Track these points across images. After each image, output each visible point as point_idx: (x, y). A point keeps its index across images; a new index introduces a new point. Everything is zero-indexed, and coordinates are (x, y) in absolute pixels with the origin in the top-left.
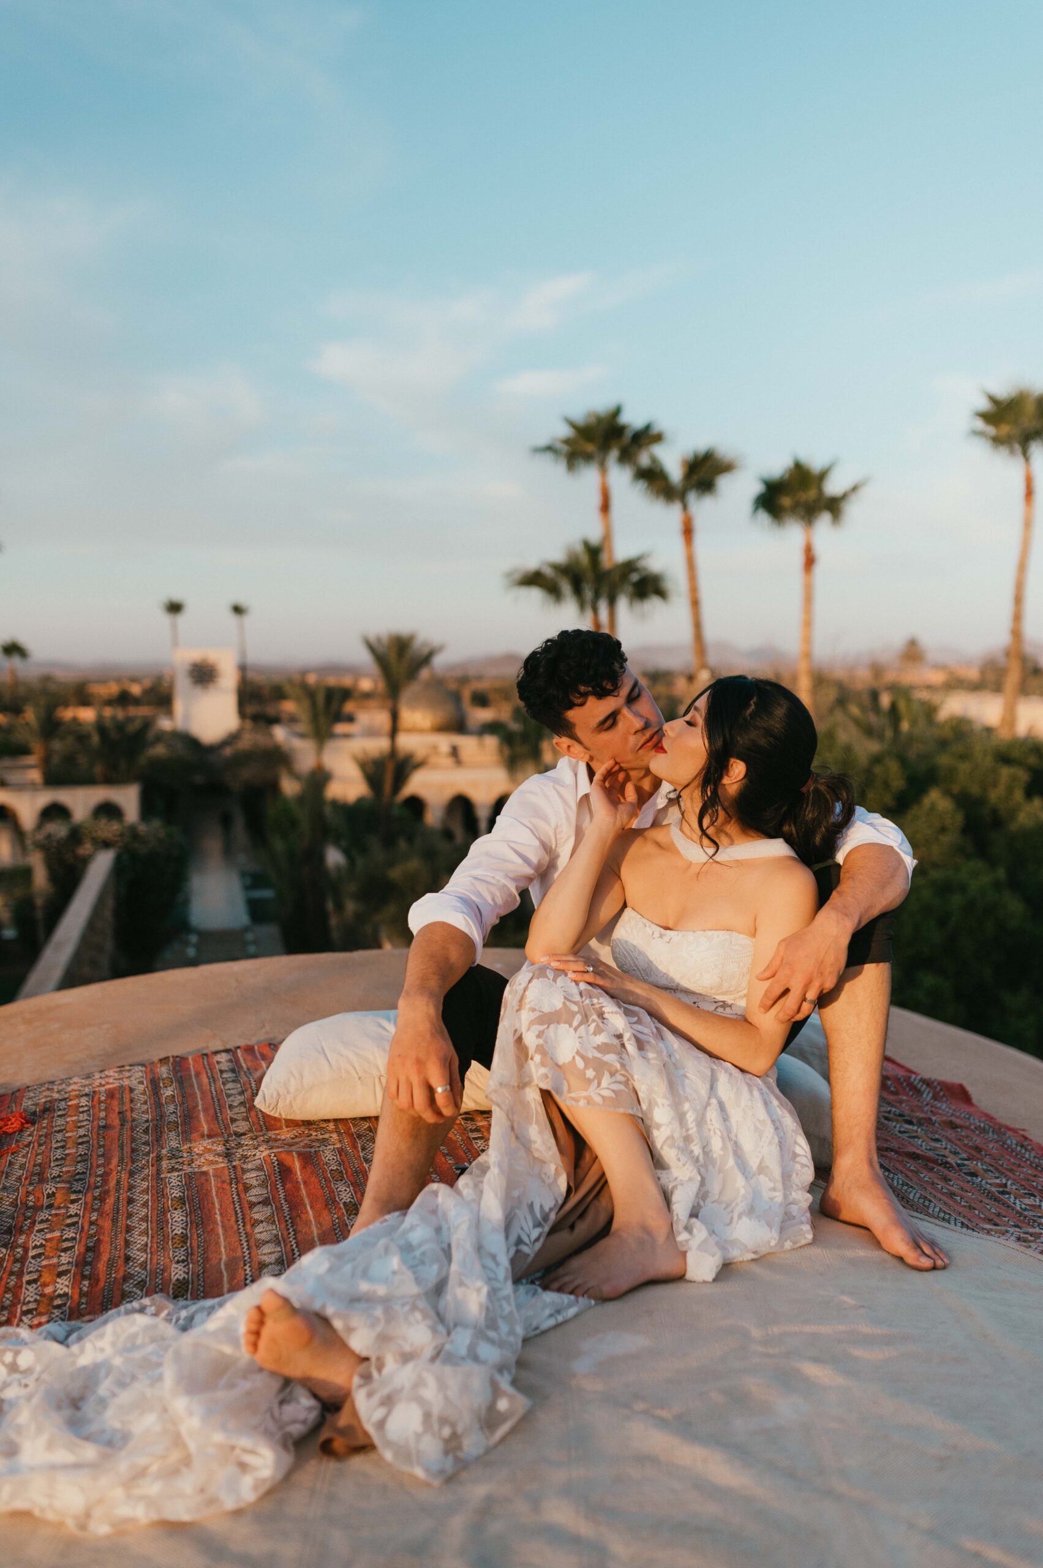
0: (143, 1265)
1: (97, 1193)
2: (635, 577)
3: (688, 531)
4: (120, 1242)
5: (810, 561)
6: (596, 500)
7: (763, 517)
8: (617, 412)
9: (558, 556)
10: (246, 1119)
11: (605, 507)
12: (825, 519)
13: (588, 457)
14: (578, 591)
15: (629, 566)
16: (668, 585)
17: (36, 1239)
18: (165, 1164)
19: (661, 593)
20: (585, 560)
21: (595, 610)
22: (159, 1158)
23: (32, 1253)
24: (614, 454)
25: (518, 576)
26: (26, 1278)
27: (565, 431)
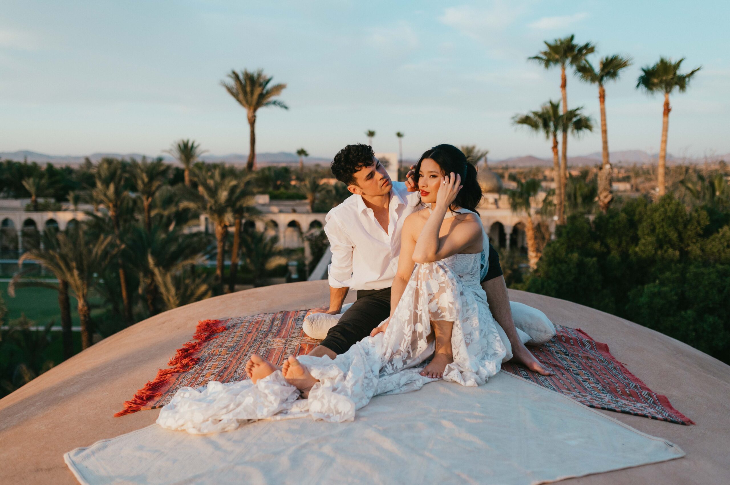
1: (236, 352)
2: (575, 119)
3: (602, 97)
4: (236, 367)
5: (667, 110)
6: (559, 82)
7: (643, 88)
8: (572, 38)
9: (539, 109)
11: (564, 85)
12: (677, 88)
13: (556, 61)
14: (546, 126)
15: (571, 114)
16: (592, 123)
17: (210, 364)
18: (263, 345)
19: (589, 127)
20: (551, 112)
21: (555, 136)
22: (262, 343)
23: (207, 368)
24: (568, 59)
25: (517, 119)
26: (202, 375)
27: (545, 48)
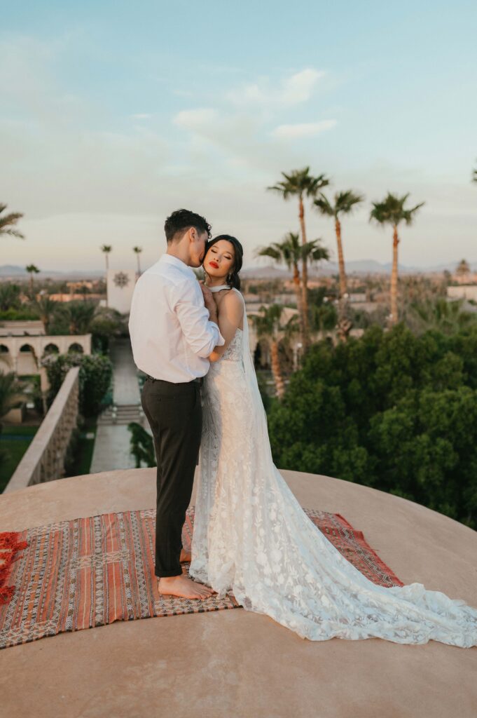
0: (60, 604)
1: (48, 576)
2: (314, 250)
3: (338, 230)
4: (54, 595)
5: (396, 242)
6: (298, 212)
7: (375, 221)
8: (307, 170)
9: (281, 241)
10: (101, 547)
11: (302, 216)
12: (403, 221)
13: (293, 192)
14: (287, 256)
15: (311, 245)
16: (329, 253)
17: (28, 593)
18: (71, 565)
19: (326, 257)
20: (291, 242)
21: (296, 266)
22: (69, 563)
23: (26, 598)
24: (305, 191)
25: (259, 251)
26: (24, 608)
27: (285, 180)
